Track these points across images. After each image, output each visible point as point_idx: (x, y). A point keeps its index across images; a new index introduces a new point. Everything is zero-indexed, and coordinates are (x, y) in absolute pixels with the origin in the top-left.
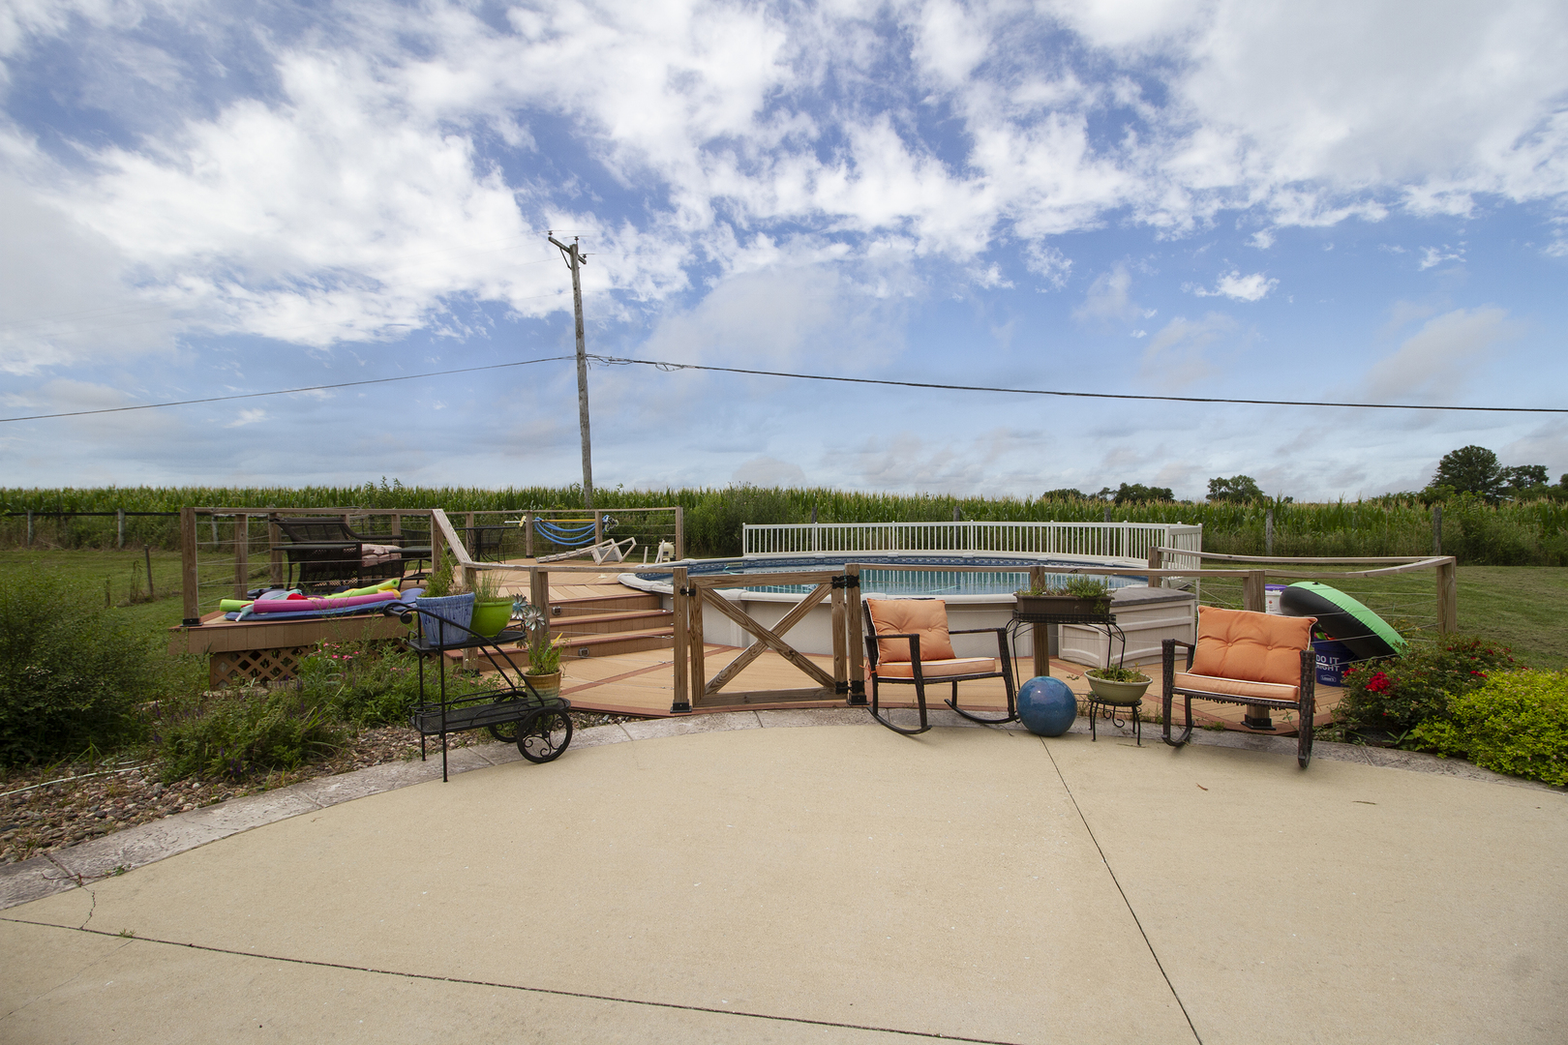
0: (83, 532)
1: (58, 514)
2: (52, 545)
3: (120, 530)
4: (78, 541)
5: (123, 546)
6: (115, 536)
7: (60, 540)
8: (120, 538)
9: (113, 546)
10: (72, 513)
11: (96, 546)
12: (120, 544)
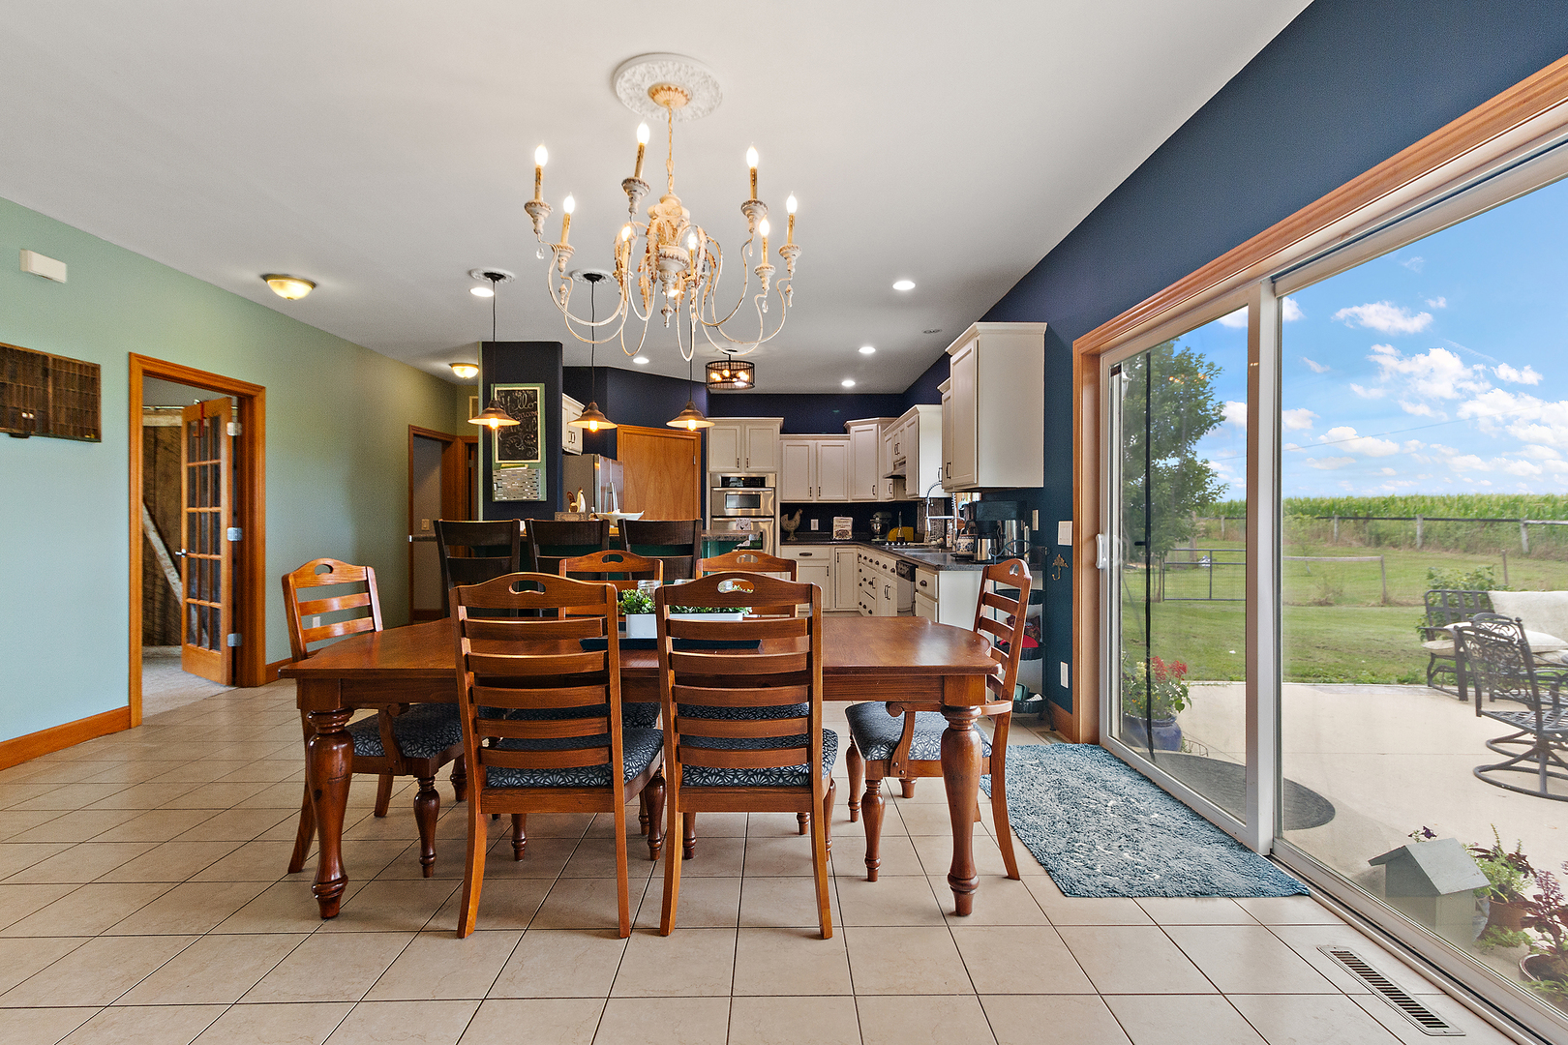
0: (1383, 533)
1: (1356, 518)
2: (1354, 543)
3: (1418, 533)
4: (1378, 540)
5: (1422, 546)
6: (1413, 538)
7: (1361, 539)
8: (1419, 541)
9: (1411, 546)
10: (1368, 518)
11: (1394, 545)
12: (1418, 545)
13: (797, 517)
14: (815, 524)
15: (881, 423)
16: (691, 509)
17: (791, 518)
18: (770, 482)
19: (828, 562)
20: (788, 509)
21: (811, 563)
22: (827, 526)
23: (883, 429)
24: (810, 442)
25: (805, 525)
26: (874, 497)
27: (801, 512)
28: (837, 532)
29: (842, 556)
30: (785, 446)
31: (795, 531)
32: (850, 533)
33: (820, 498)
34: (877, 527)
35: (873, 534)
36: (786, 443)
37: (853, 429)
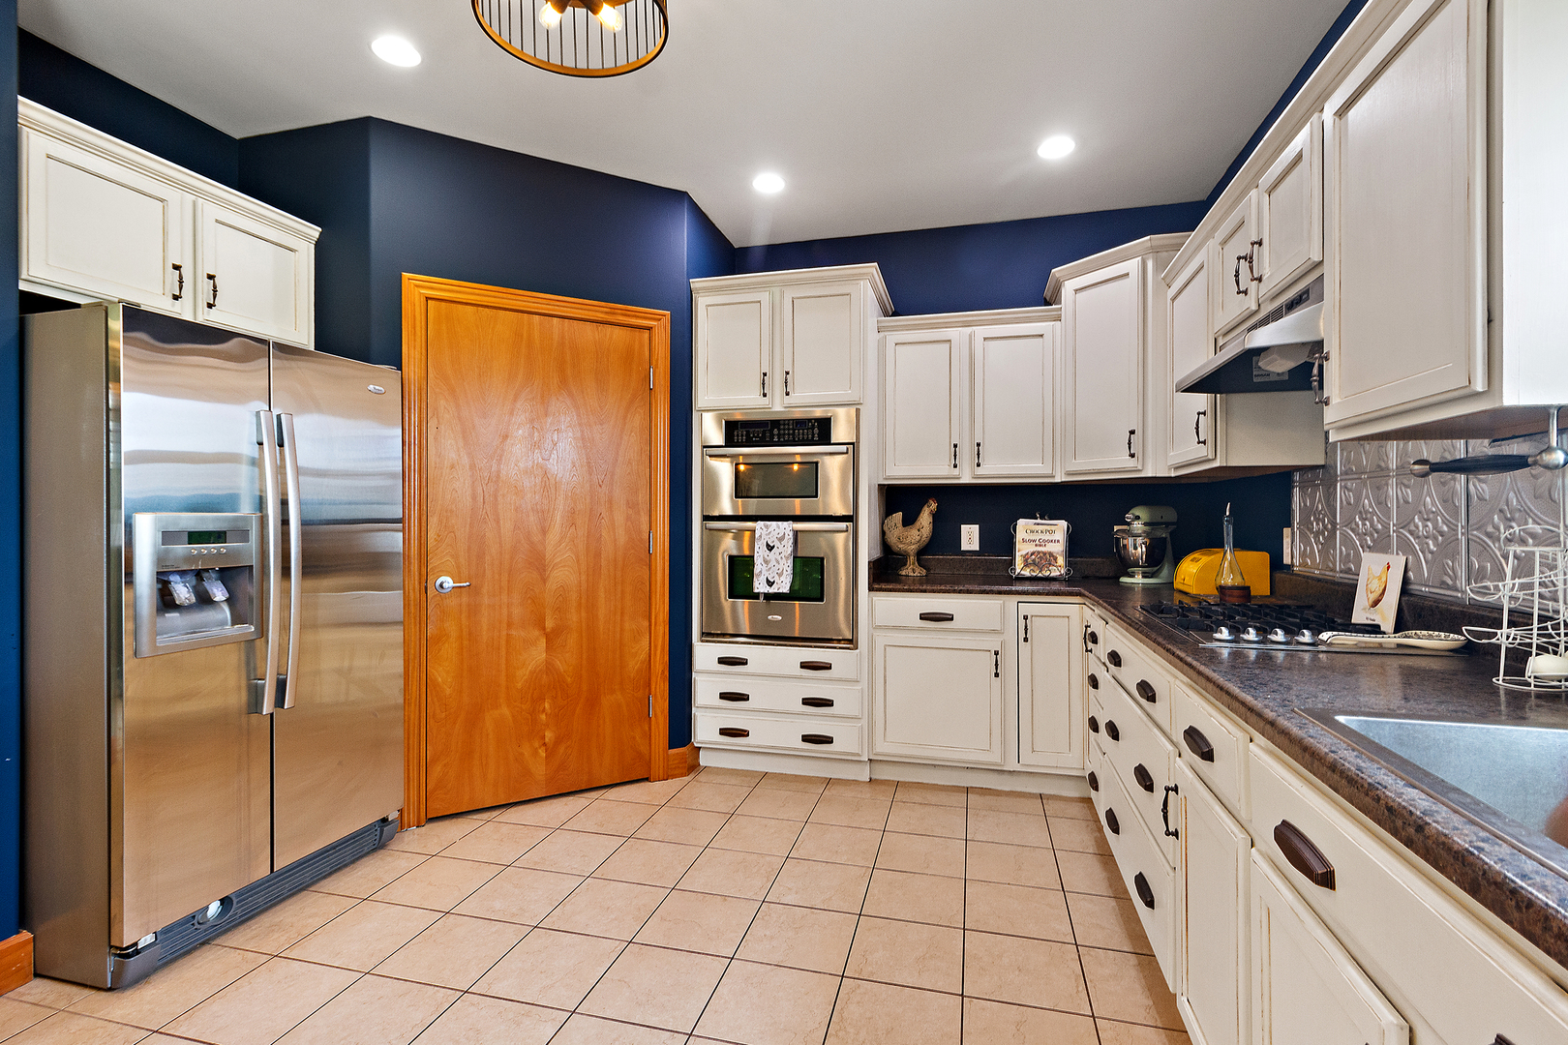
13: (925, 519)
14: (970, 537)
15: (1155, 250)
16: (643, 497)
17: (909, 521)
18: (841, 432)
19: (999, 638)
20: (899, 499)
21: (951, 640)
22: (1000, 542)
23: (1160, 266)
24: (952, 333)
25: (944, 539)
26: (1131, 463)
27: (934, 506)
28: (1026, 558)
29: (1035, 625)
30: (890, 346)
31: (921, 553)
32: (1061, 561)
33: (980, 471)
34: (1137, 549)
35: (1125, 565)
36: (894, 337)
37: (1068, 288)
